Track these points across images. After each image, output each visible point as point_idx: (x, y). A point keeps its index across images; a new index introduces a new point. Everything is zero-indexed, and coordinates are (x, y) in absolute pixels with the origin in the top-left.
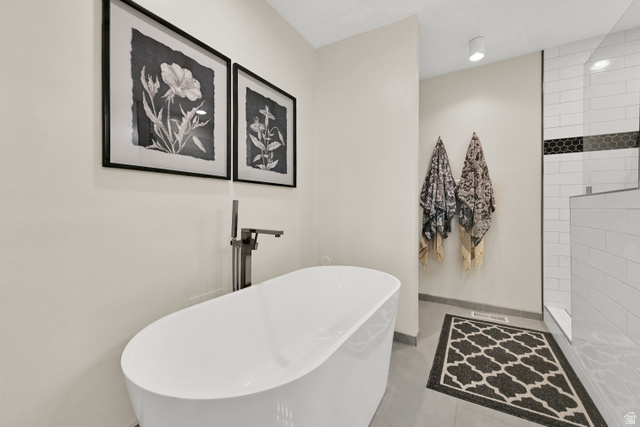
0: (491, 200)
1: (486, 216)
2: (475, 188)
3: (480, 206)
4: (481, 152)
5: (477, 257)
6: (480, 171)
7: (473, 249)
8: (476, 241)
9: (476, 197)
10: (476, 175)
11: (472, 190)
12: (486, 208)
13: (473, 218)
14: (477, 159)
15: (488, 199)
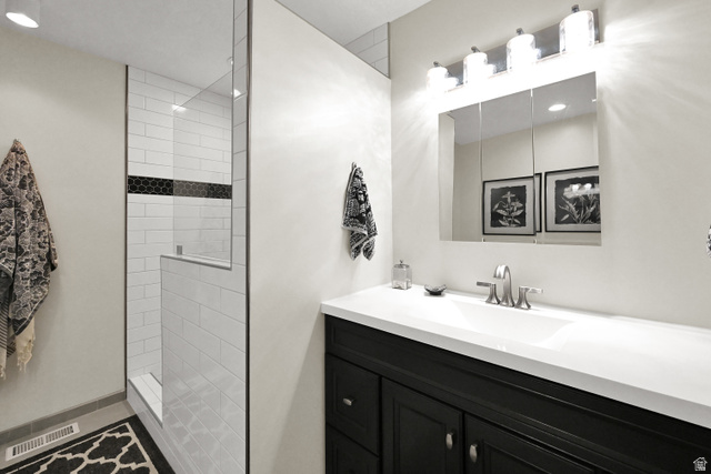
0: (49, 254)
1: (39, 280)
2: (17, 236)
3: (27, 265)
4: (31, 175)
5: (19, 350)
6: (28, 207)
7: (13, 338)
8: (18, 326)
9: (19, 250)
10: (20, 214)
11: (11, 239)
12: (40, 268)
13: (11, 288)
14: (22, 186)
15: (44, 252)
